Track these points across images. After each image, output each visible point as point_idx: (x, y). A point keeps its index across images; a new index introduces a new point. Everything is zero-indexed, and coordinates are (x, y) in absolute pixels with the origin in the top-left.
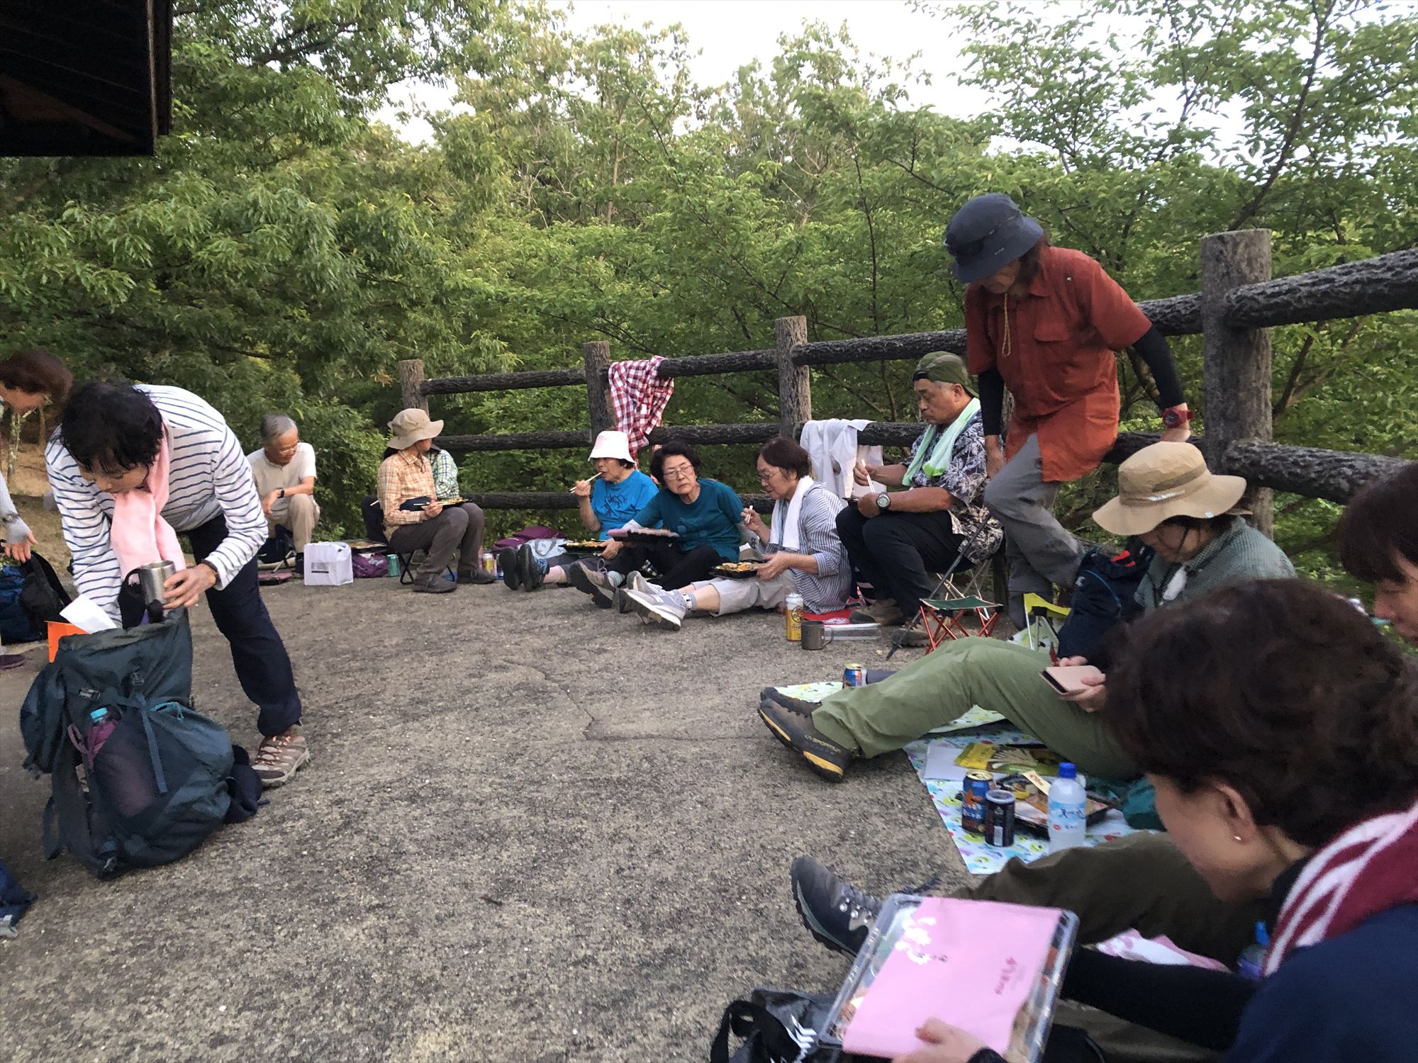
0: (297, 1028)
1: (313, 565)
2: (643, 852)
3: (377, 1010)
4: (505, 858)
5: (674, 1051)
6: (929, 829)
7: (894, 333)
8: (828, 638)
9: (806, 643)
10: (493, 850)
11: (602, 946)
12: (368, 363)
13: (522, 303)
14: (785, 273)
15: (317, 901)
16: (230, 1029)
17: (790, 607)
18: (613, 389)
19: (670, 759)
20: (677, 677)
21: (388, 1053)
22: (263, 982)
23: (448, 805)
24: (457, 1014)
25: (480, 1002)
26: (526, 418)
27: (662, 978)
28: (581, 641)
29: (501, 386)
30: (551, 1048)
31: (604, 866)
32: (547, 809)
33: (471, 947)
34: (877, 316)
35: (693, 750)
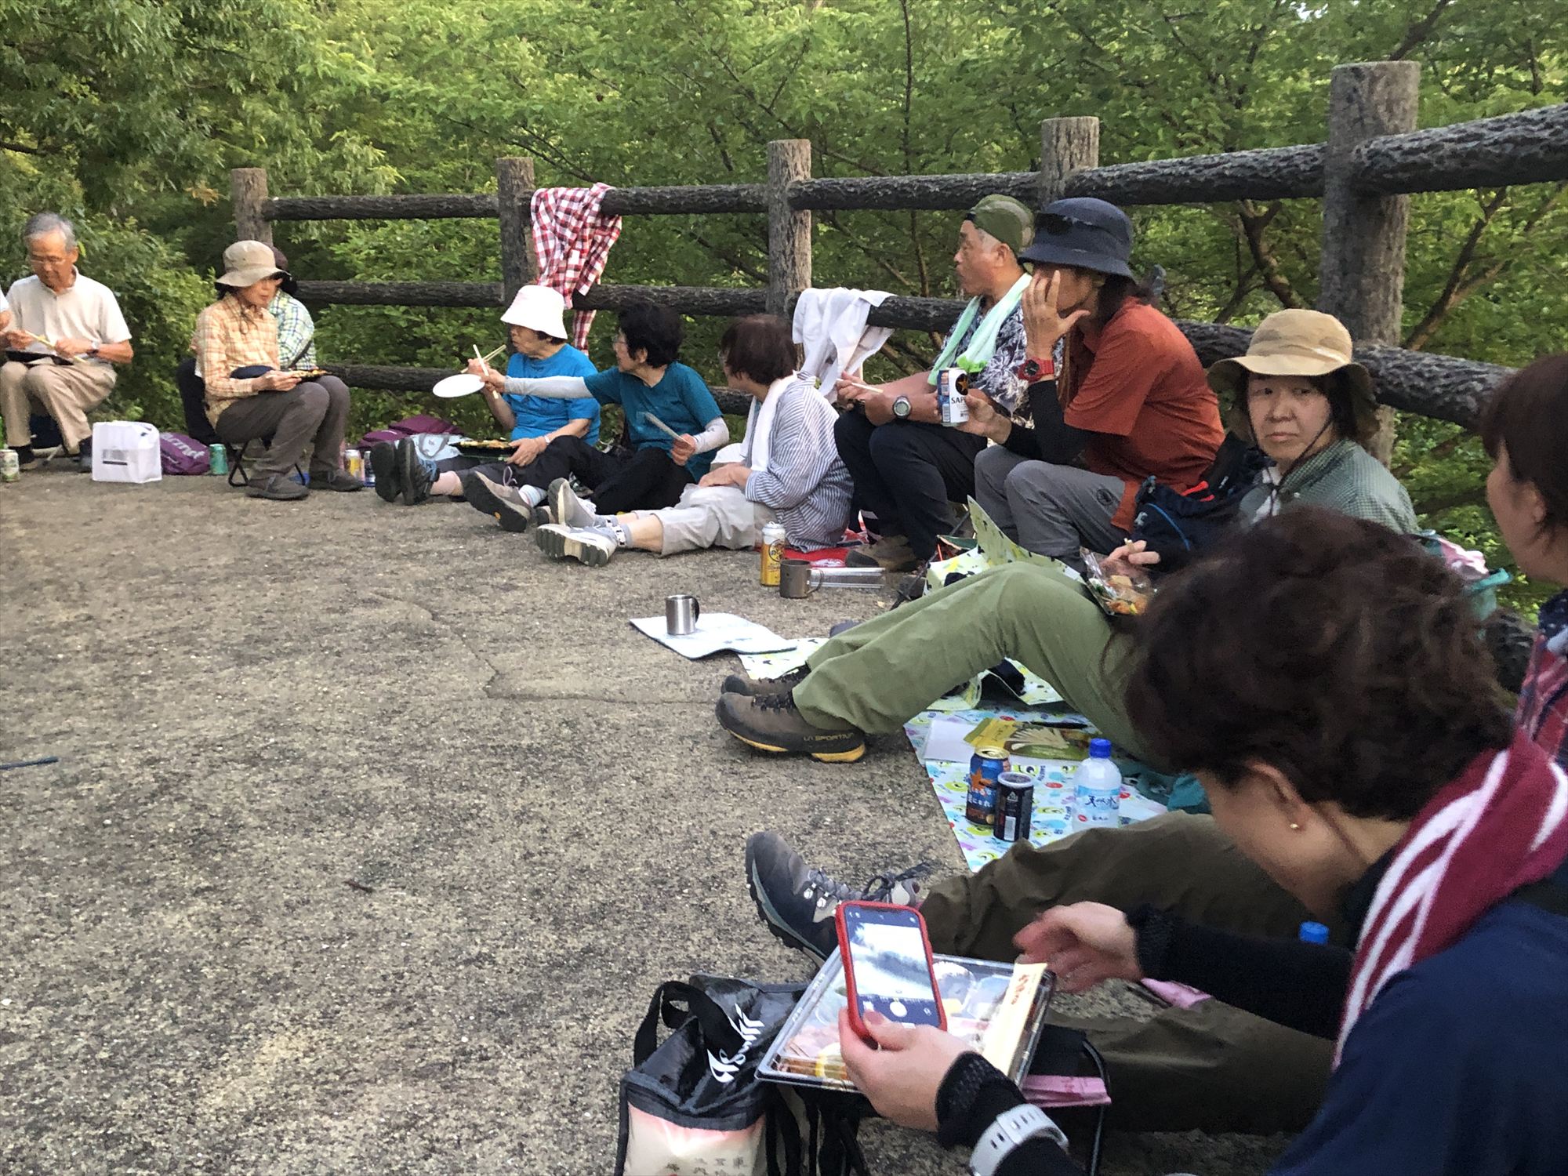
0: (107, 1027)
1: (105, 453)
2: (558, 836)
3: (209, 1010)
4: (377, 837)
5: (588, 1062)
6: (924, 818)
7: (931, 173)
8: (816, 584)
9: (785, 590)
10: (361, 826)
11: (502, 943)
12: (185, 169)
13: (409, 100)
14: (785, 79)
15: (126, 881)
16: (18, 1027)
17: (768, 541)
18: (536, 226)
19: (599, 724)
20: (613, 625)
21: (224, 1058)
22: (57, 974)
23: (300, 771)
24: (314, 1016)
25: (344, 1003)
26: (408, 264)
27: (577, 982)
28: (482, 573)
29: (373, 214)
30: (434, 1057)
31: (508, 850)
32: (433, 779)
33: (332, 940)
34: (910, 151)
35: (630, 715)
